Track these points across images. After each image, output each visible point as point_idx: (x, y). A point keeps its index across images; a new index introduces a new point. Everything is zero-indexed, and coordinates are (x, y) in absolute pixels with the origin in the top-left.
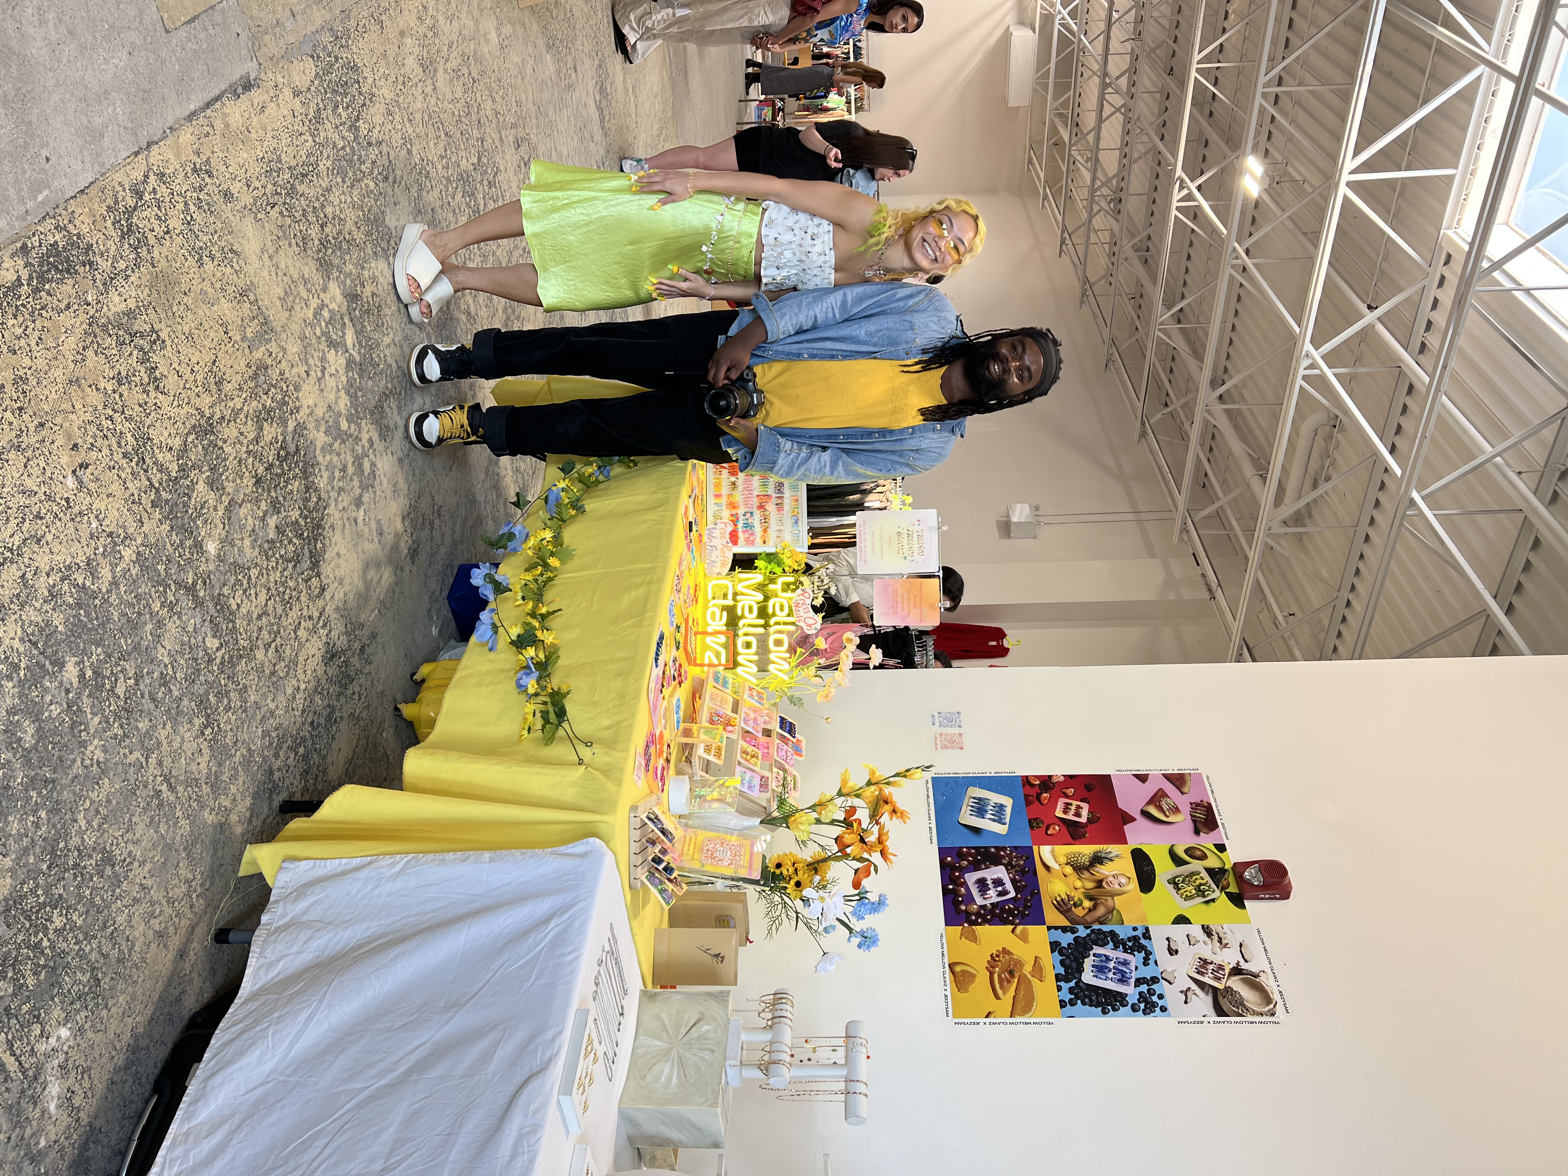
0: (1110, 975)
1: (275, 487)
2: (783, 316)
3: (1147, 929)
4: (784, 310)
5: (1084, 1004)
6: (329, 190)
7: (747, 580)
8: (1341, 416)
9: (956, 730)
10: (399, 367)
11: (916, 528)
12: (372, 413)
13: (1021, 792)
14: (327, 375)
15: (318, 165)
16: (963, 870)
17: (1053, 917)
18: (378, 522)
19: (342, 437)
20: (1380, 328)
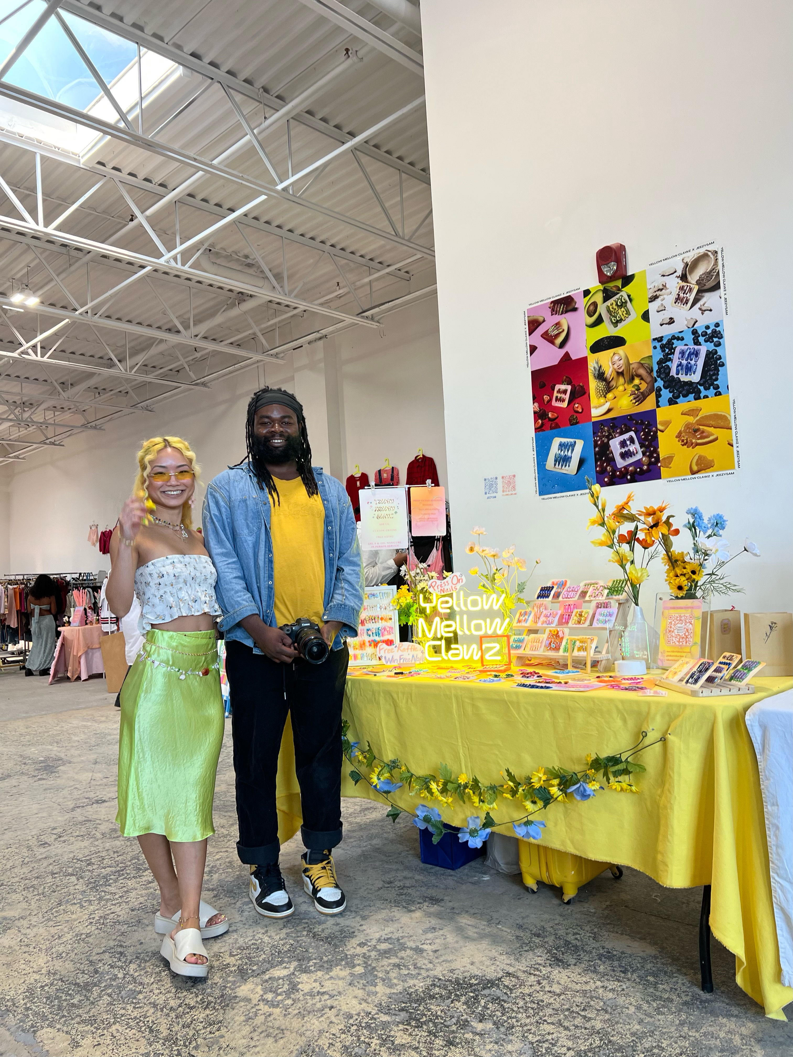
0: (693, 362)
1: (446, 1026)
2: (239, 603)
3: (654, 339)
4: (233, 603)
5: (717, 379)
6: (155, 1005)
7: (423, 631)
8: (206, 246)
9: (500, 481)
10: (284, 926)
11: (374, 505)
12: (336, 946)
13: (548, 432)
14: (324, 990)
15: (135, 1018)
16: (615, 469)
17: (649, 404)
18: (425, 932)
19: (370, 972)
20: (149, 212)
